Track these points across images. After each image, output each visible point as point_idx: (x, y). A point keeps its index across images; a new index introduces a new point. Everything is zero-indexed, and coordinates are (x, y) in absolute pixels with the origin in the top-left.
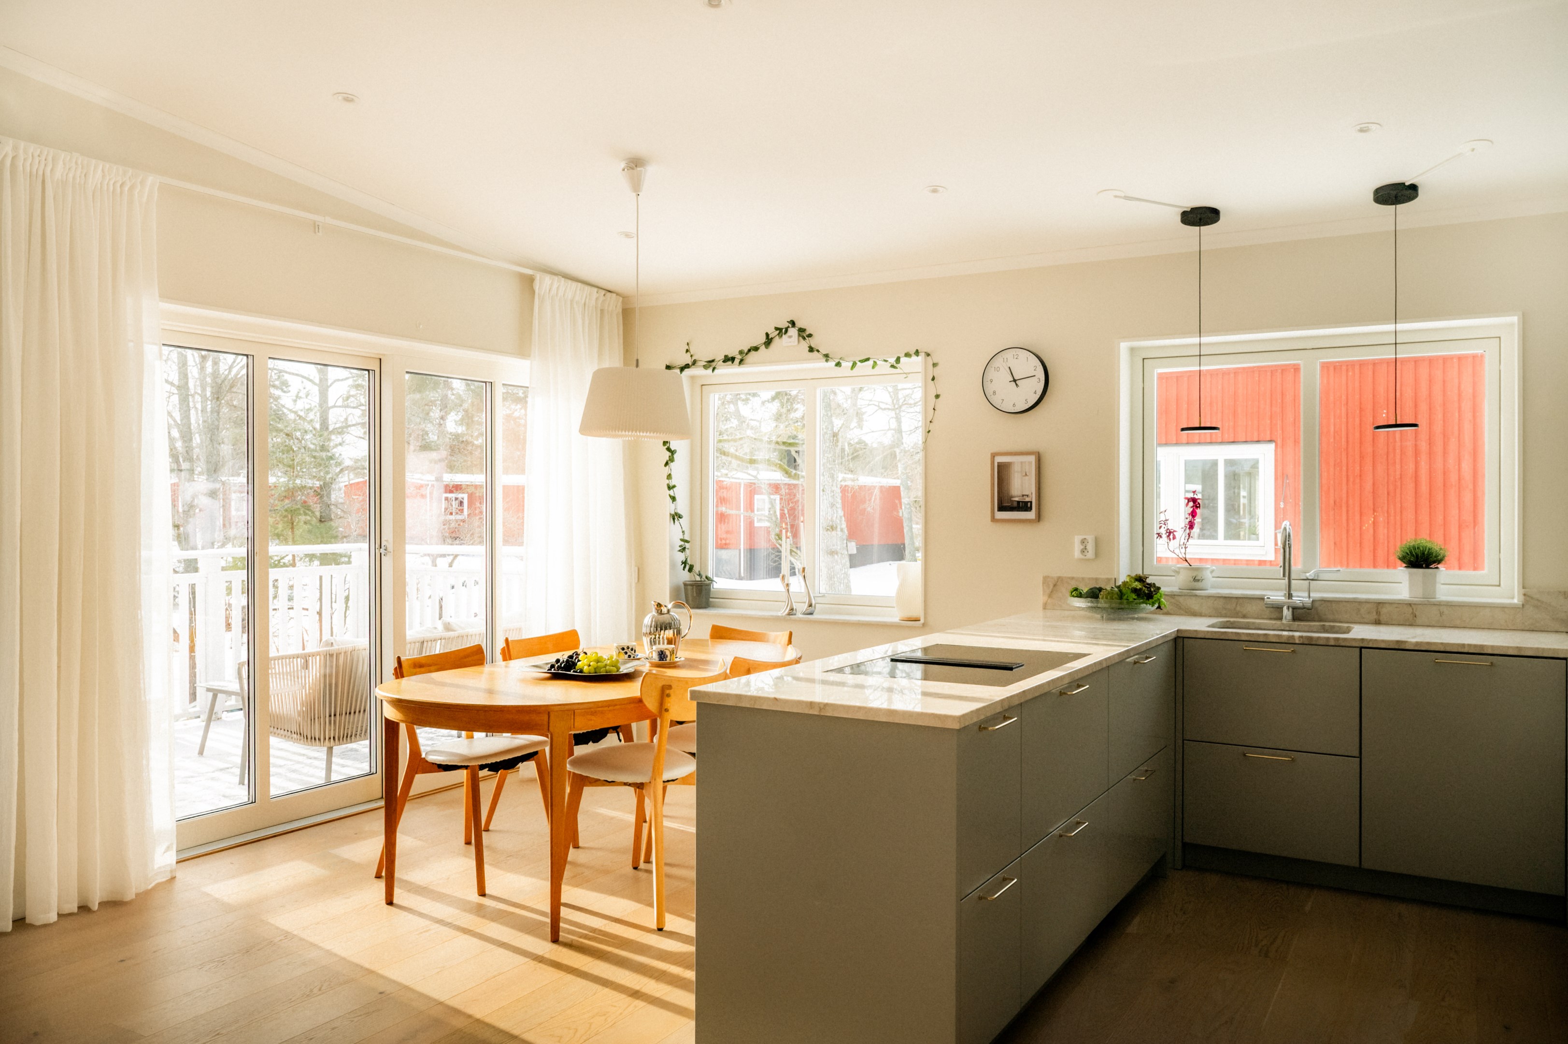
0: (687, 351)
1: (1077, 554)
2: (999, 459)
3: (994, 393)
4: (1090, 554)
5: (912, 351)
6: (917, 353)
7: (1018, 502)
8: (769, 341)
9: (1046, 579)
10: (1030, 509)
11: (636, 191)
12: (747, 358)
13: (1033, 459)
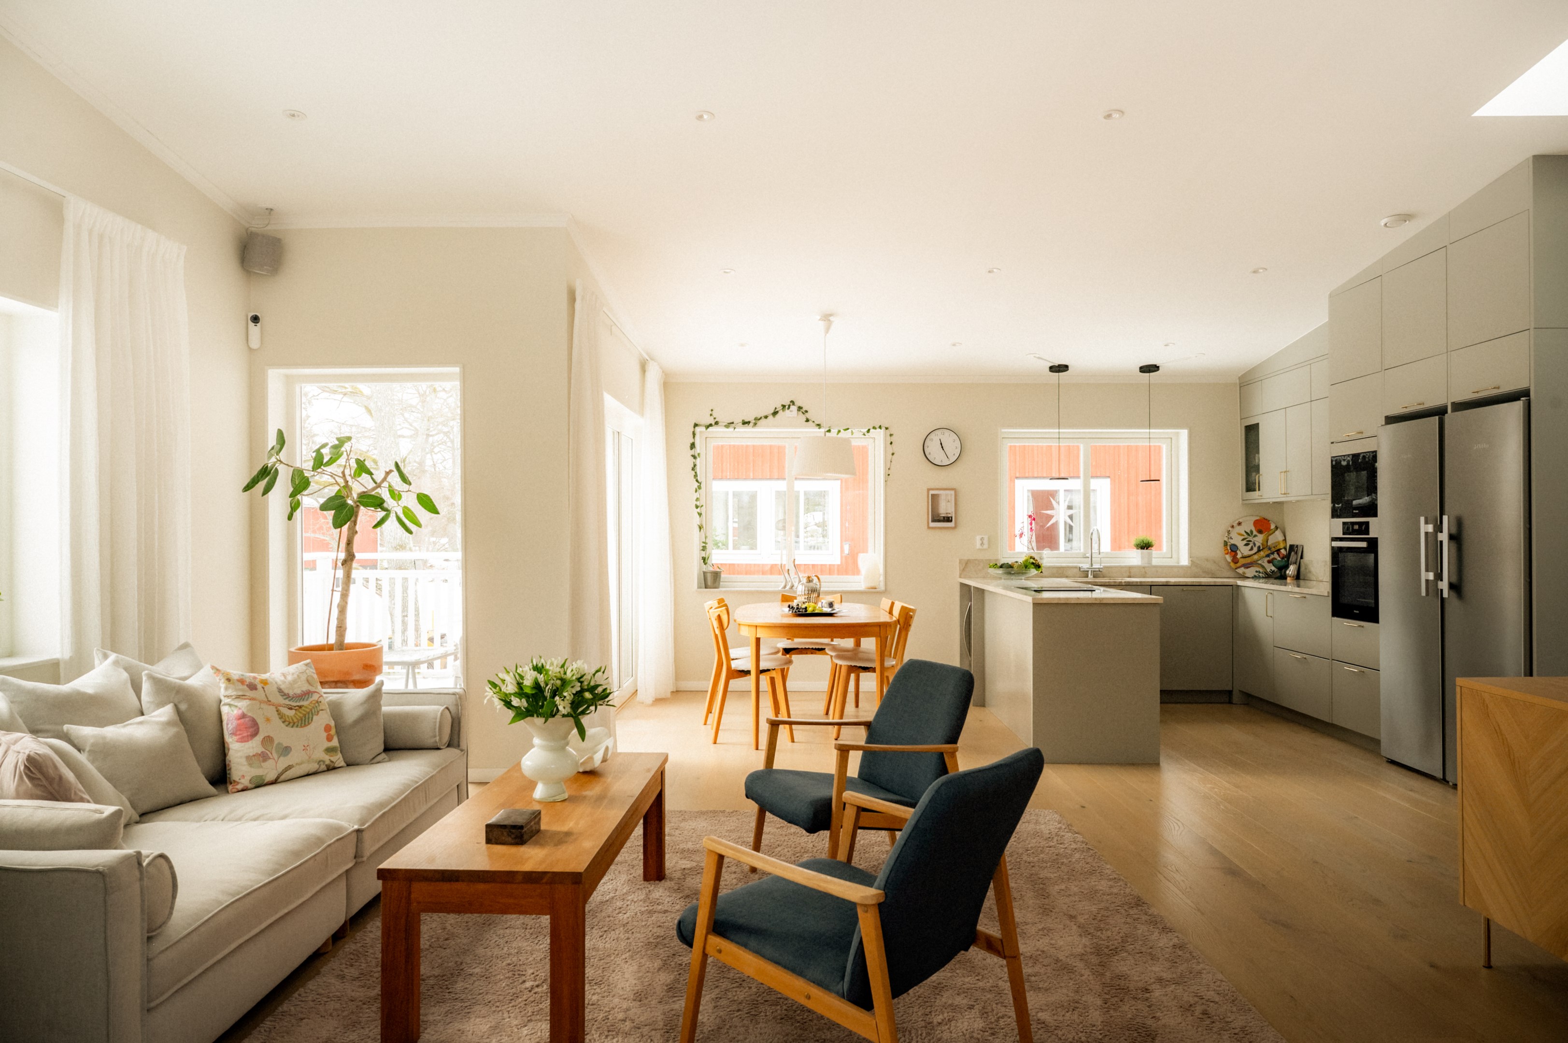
0: (711, 415)
1: (978, 546)
2: (932, 492)
3: (930, 453)
4: (986, 546)
5: (877, 426)
6: (880, 427)
7: (944, 517)
8: (775, 413)
9: (961, 561)
10: (951, 521)
11: (827, 330)
12: (759, 423)
13: (953, 492)
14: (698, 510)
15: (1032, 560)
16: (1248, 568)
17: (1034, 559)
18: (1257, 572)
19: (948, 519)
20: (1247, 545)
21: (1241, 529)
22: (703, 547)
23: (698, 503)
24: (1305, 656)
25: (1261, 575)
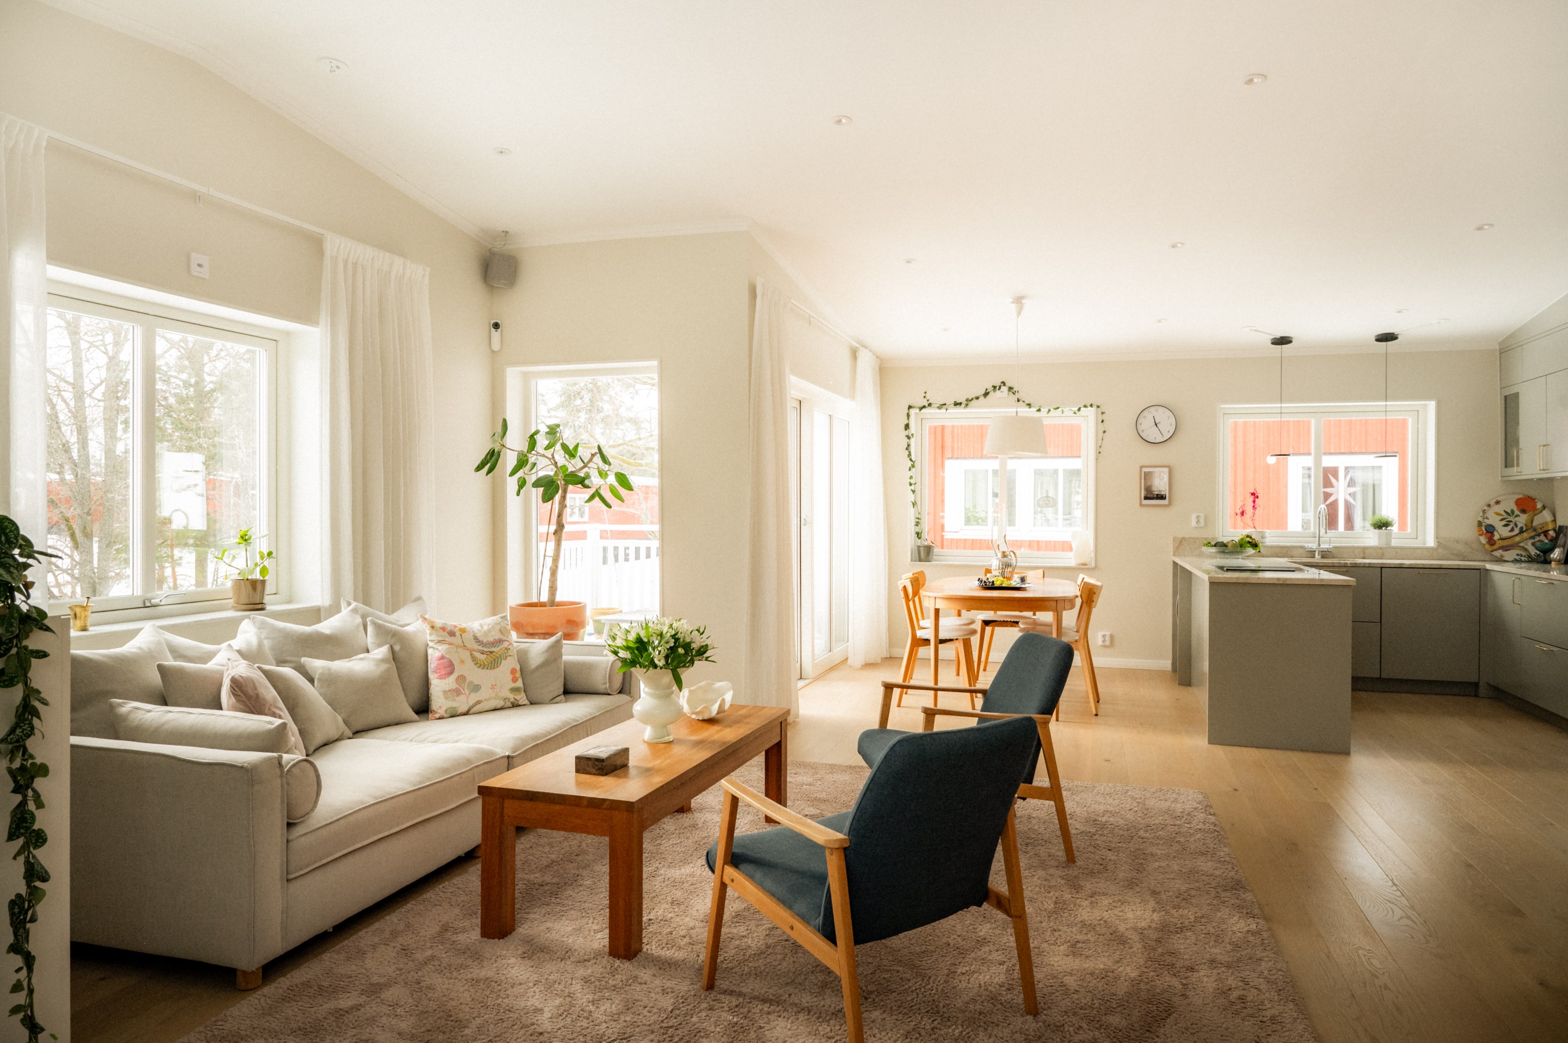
0: (925, 397)
1: (1194, 524)
2: (1145, 470)
3: (1143, 431)
4: (1202, 524)
5: (1088, 405)
6: (1091, 406)
7: (1157, 495)
8: (986, 394)
9: (1174, 539)
10: (1165, 498)
11: (1019, 313)
12: (971, 404)
13: (1166, 470)
14: (912, 487)
15: (1248, 539)
16: (1506, 550)
17: (1251, 537)
18: (1518, 555)
19: (1161, 497)
20: (1506, 525)
21: (1499, 509)
22: (917, 522)
23: (912, 481)
24: (1552, 648)
25: (1523, 558)
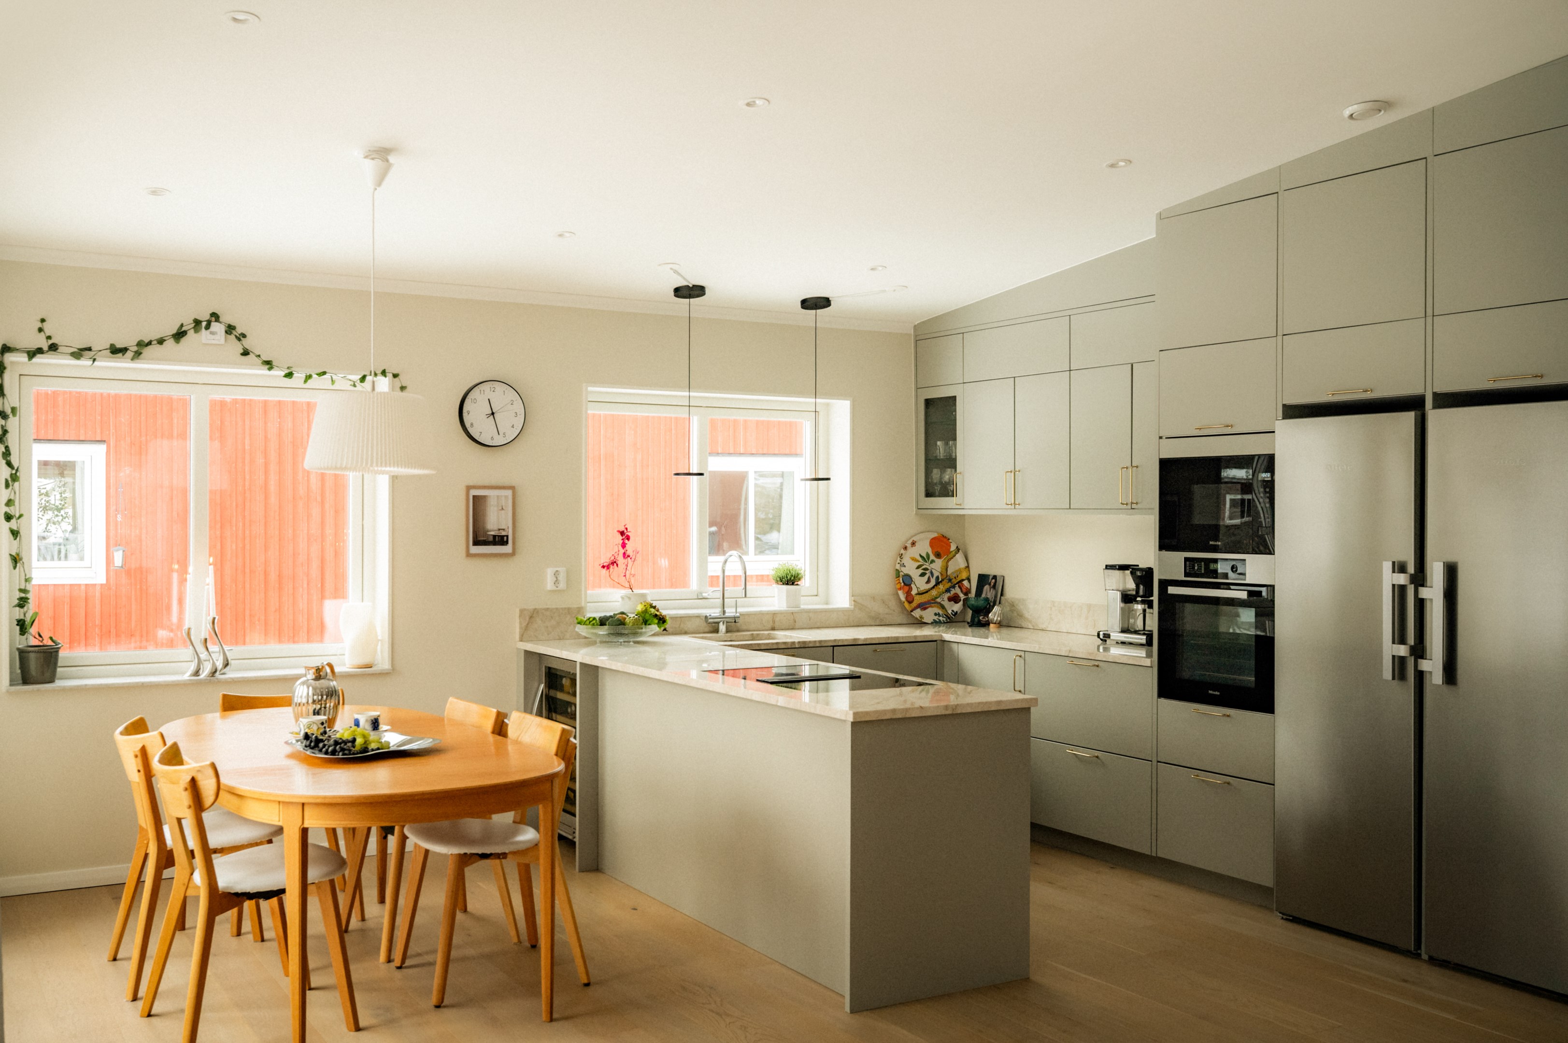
0: (40, 330)
1: (550, 586)
2: (474, 492)
3: (472, 425)
4: (562, 585)
5: (379, 372)
6: (384, 373)
7: (494, 536)
8: (180, 335)
9: (522, 611)
10: (506, 543)
11: (380, 181)
12: (147, 351)
13: (509, 493)
14: (13, 524)
15: (646, 608)
16: (925, 609)
17: (654, 607)
18: (936, 614)
19: (501, 540)
20: (923, 575)
21: (914, 552)
22: (21, 599)
23: (11, 510)
24: (1097, 753)
25: (941, 618)
